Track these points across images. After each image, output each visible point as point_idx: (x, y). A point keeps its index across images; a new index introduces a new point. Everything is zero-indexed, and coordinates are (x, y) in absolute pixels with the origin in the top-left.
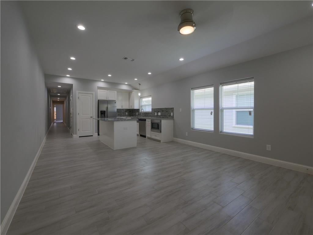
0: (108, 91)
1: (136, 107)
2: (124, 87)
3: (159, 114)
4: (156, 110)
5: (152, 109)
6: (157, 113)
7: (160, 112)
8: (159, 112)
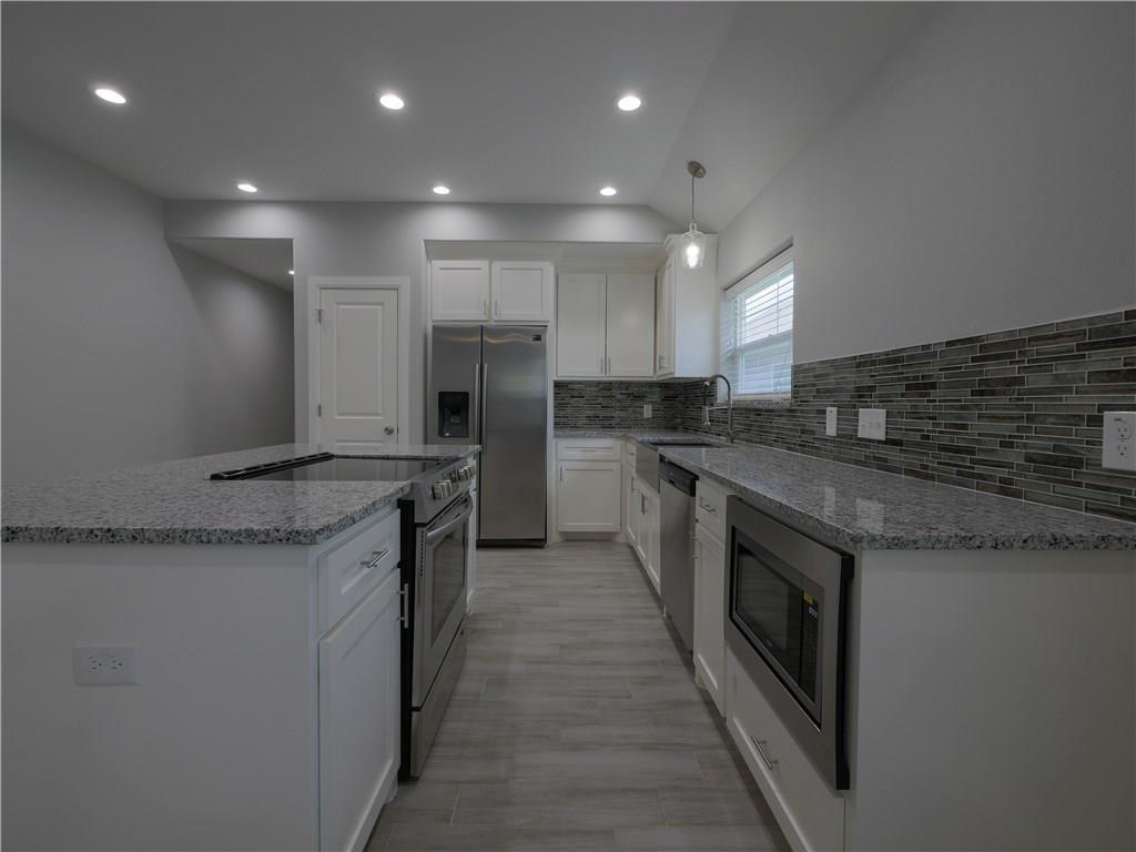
0: (497, 265)
1: (689, 363)
2: (605, 228)
3: (872, 423)
4: (831, 382)
5: (797, 371)
6: (848, 413)
7: (884, 401)
8: (862, 396)
